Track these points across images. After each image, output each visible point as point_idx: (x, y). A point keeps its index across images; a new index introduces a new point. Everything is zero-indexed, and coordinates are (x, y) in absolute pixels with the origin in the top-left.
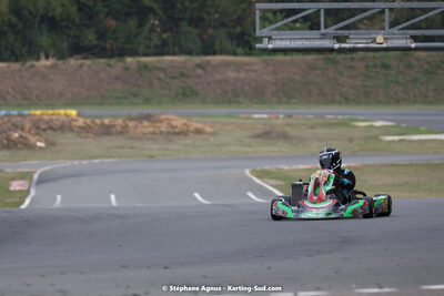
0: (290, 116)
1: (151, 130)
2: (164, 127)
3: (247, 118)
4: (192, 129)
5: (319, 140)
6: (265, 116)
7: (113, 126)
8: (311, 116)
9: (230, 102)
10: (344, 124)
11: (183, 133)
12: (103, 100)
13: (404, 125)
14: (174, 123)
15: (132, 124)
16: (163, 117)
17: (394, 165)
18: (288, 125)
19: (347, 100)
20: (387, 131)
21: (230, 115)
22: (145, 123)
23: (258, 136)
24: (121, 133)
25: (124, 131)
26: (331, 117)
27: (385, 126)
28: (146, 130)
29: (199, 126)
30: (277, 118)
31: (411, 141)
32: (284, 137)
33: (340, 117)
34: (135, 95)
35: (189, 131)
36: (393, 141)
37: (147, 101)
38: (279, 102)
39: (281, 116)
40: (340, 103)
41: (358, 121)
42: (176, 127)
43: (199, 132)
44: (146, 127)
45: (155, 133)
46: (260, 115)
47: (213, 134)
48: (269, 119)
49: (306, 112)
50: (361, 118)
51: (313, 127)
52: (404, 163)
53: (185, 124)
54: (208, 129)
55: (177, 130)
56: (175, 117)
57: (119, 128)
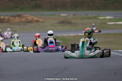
0: (75, 15)
1: (19, 20)
2: (24, 20)
3: (58, 16)
4: (35, 20)
5: (83, 24)
6: (65, 15)
7: (4, 19)
8: (83, 15)
9: (53, 10)
10: (95, 18)
11: (31, 22)
12: (5, 9)
13: (117, 18)
14: (28, 18)
15: (12, 18)
16: (25, 16)
17: (108, 34)
18: (73, 18)
19: (98, 8)
20: (110, 20)
21: (52, 15)
22: (17, 18)
23: (59, 23)
24: (7, 22)
25: (8, 21)
26: (90, 15)
27: (110, 19)
28: (17, 21)
29: (38, 19)
30: (70, 15)
31: (118, 24)
32: (70, 23)
33: (94, 15)
34: (17, 7)
35: (33, 21)
36: (112, 25)
37: (22, 9)
38: (72, 10)
39: (72, 15)
40: (95, 10)
41: (101, 16)
42: (28, 19)
43: (37, 21)
44: (17, 19)
45: (20, 22)
46: (63, 15)
47: (43, 22)
48: (67, 16)
49: (81, 13)
50: (102, 15)
51: (82, 19)
52: (112, 33)
53: (32, 19)
54: (41, 20)
55: (29, 21)
56: (29, 15)
57: (6, 20)
